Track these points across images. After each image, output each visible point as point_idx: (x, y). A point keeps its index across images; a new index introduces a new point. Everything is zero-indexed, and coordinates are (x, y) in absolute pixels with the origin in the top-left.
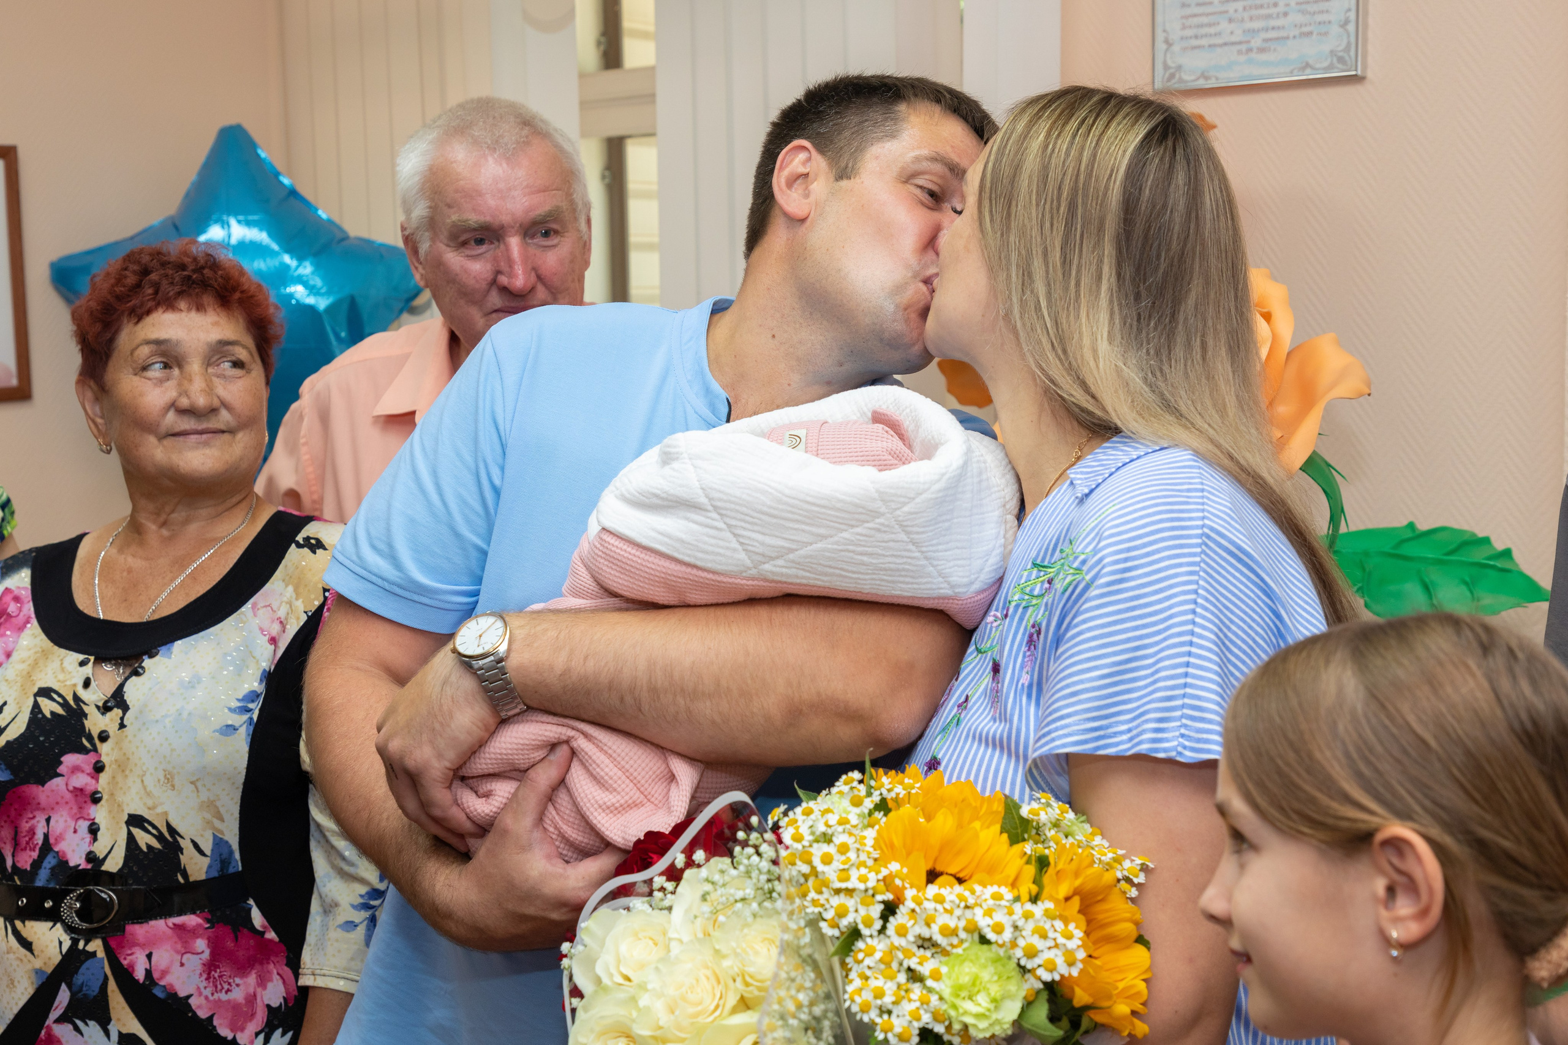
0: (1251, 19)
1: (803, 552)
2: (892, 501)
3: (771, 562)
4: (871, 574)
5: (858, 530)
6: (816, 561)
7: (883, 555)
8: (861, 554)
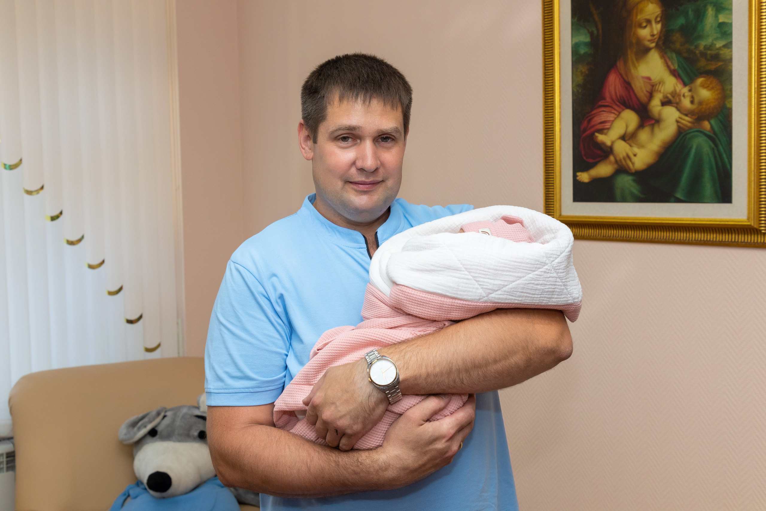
1: (510, 286)
2: (551, 257)
3: (495, 293)
4: (541, 294)
5: (536, 273)
6: (516, 290)
7: (546, 285)
8: (537, 285)
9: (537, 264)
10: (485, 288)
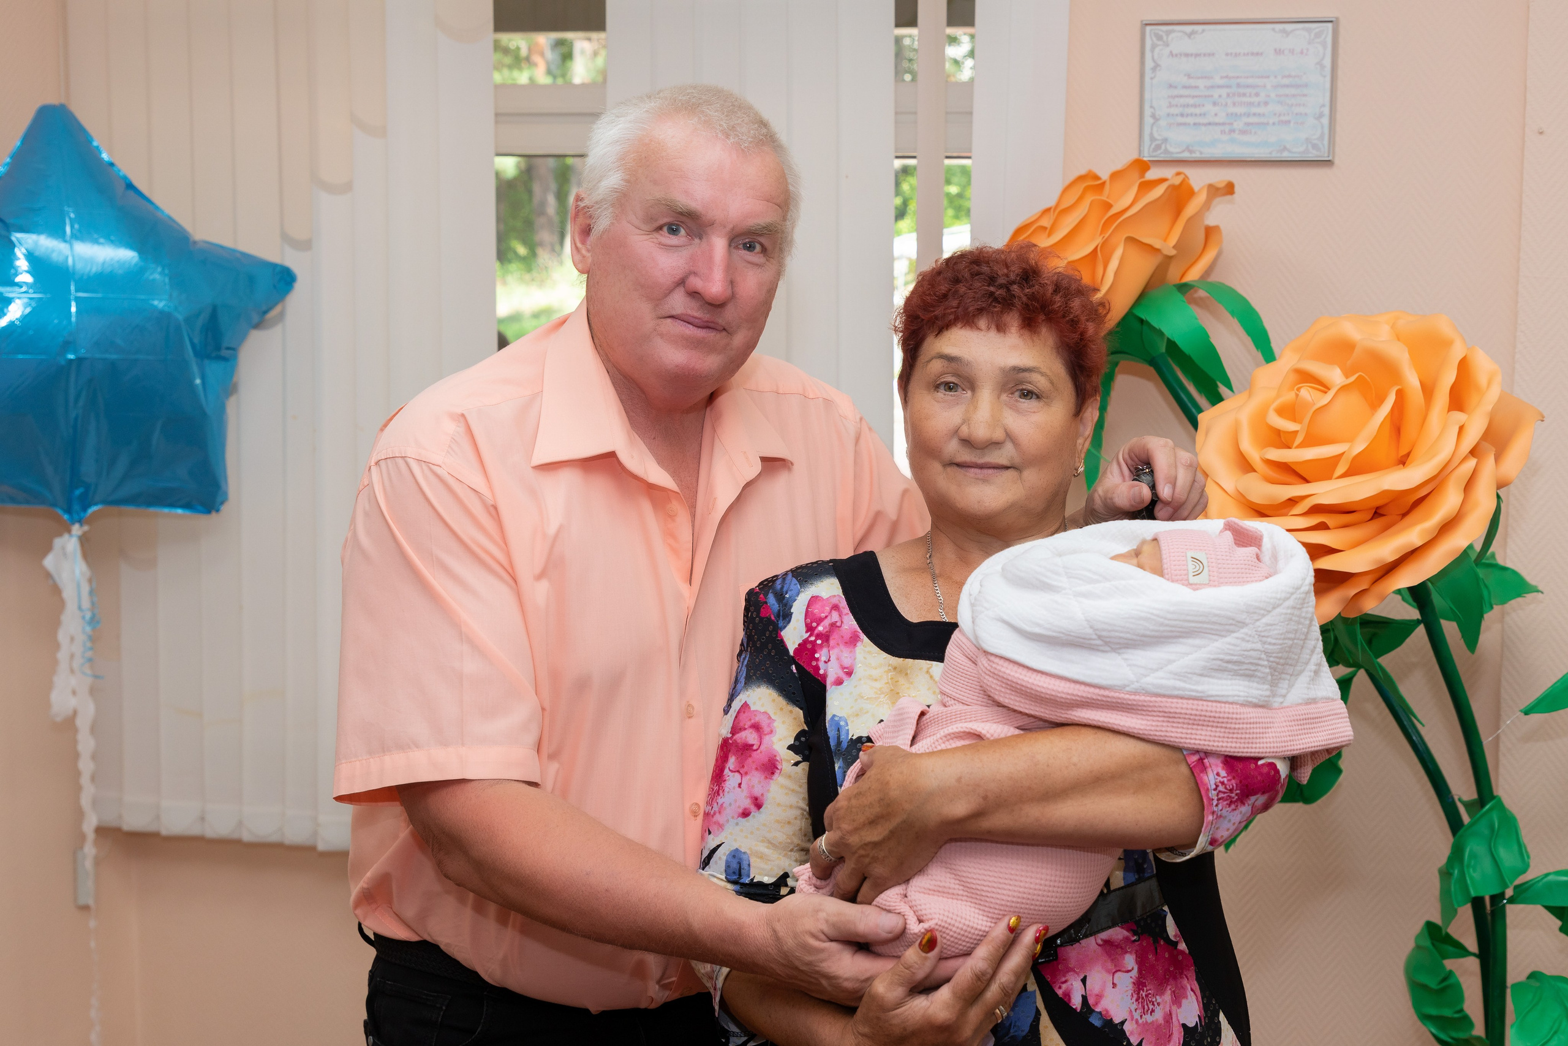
0: (1234, 104)
1: (1181, 662)
3: (1152, 675)
5: (1228, 640)
6: (1191, 671)
10: (1134, 665)
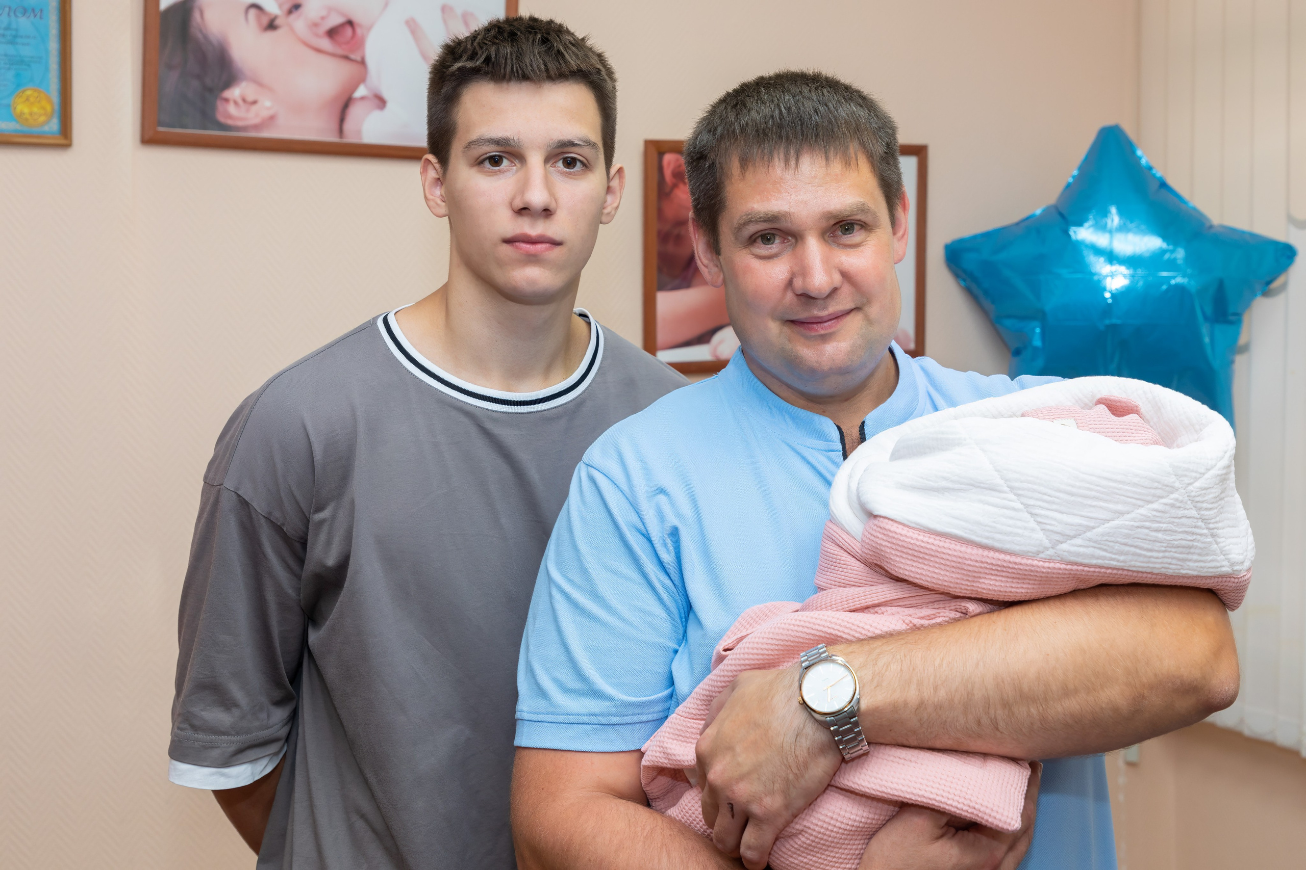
1: (1100, 530)
2: (1186, 476)
3: (1069, 542)
4: (1164, 551)
5: (1155, 506)
6: (1113, 539)
7: (1176, 532)
8: (1157, 530)
9: (1156, 488)
10: (1049, 530)
